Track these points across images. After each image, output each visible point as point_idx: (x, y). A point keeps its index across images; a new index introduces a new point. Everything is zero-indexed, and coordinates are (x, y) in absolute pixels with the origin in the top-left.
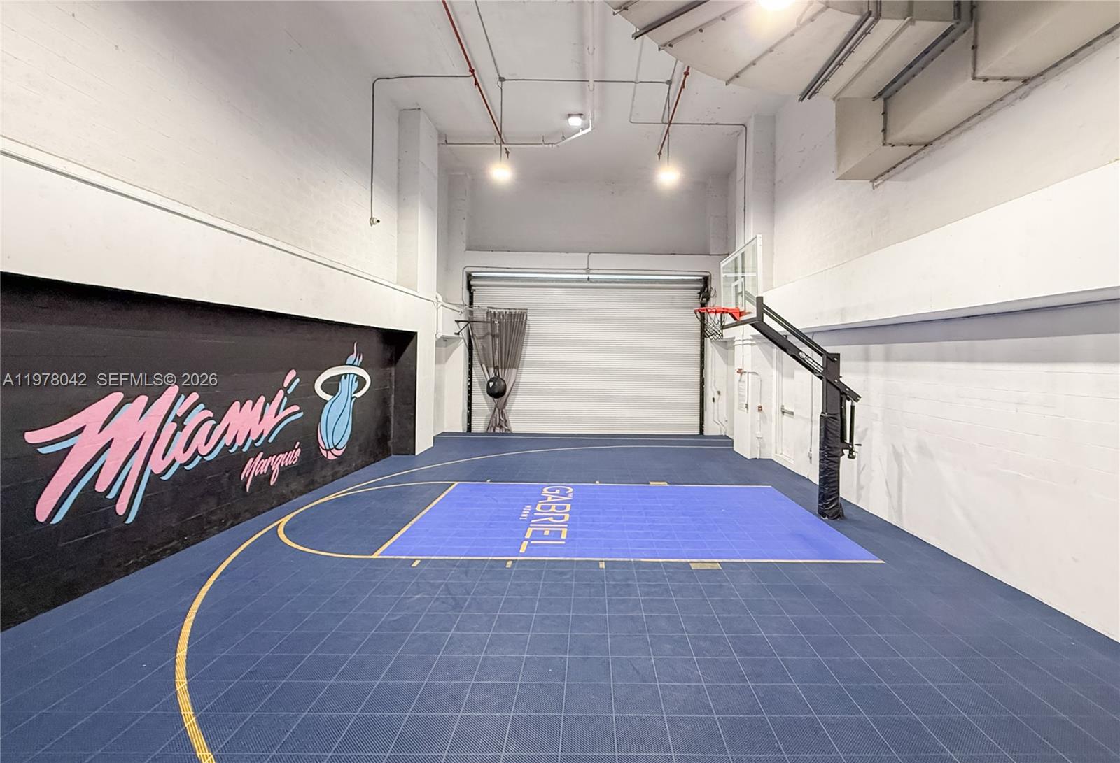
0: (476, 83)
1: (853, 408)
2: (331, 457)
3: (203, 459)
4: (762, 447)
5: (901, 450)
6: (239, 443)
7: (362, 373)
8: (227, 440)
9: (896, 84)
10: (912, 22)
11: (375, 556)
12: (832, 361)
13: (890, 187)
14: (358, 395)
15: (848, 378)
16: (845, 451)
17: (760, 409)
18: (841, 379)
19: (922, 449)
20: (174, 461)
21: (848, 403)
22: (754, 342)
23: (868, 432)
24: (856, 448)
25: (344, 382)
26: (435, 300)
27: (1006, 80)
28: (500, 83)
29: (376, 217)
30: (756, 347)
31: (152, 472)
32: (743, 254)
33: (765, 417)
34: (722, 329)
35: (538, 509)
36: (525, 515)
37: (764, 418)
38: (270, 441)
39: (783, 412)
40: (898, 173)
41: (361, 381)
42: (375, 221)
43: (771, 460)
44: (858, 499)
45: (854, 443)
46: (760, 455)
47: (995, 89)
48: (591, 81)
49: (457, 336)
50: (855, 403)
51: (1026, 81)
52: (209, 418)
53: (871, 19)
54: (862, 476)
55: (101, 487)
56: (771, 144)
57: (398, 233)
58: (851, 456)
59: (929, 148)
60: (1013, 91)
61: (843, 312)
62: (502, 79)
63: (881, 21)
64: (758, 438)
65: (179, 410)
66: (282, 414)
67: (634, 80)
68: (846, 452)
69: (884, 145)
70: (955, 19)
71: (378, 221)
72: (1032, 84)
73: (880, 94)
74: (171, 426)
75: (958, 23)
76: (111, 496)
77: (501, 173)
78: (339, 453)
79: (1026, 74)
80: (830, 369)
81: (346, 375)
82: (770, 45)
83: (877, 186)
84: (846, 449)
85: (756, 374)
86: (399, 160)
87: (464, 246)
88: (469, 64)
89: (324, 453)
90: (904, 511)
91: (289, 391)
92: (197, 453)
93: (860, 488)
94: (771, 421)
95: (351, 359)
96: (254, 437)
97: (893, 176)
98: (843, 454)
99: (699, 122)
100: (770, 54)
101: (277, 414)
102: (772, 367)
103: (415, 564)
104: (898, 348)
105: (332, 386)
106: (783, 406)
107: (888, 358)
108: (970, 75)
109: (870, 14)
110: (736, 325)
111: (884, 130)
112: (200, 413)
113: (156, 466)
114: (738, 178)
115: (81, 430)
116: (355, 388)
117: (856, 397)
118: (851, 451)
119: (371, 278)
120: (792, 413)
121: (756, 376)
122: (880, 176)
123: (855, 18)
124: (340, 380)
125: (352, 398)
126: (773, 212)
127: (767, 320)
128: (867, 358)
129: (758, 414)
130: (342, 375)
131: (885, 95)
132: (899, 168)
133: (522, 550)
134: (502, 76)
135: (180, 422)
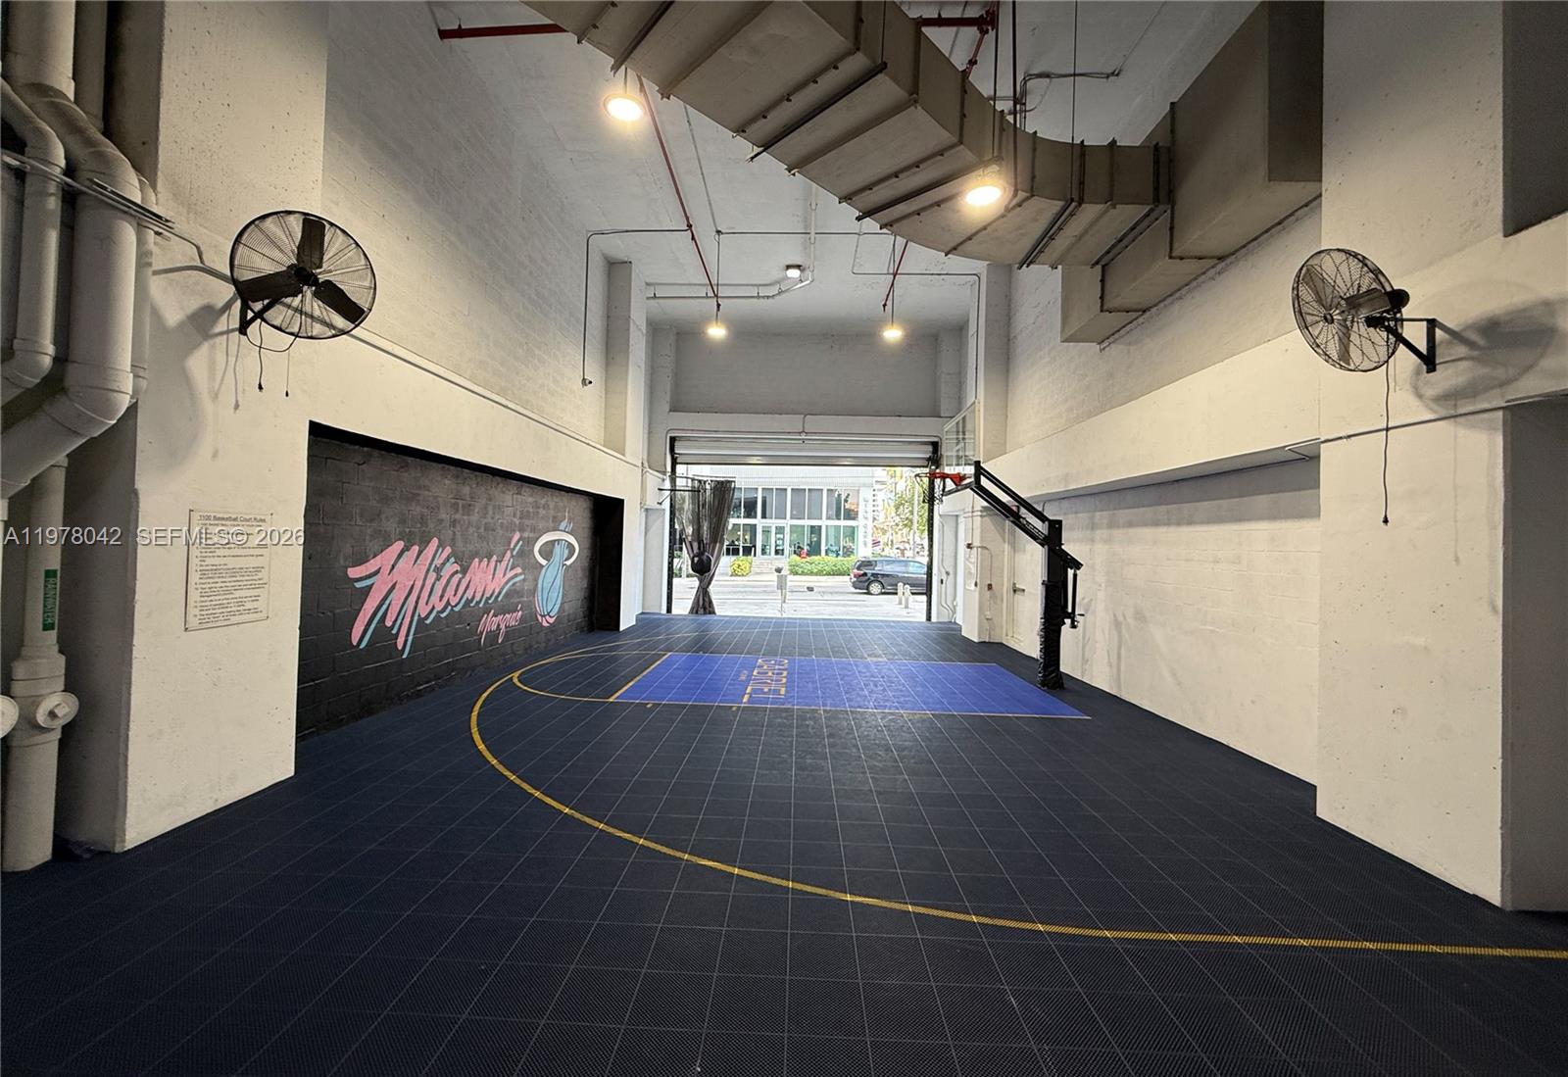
0: (693, 238)
1: (1075, 576)
2: (545, 624)
3: (452, 609)
4: (991, 629)
5: (1121, 619)
6: (477, 599)
7: (572, 540)
8: (469, 595)
9: (1111, 254)
10: (1114, 206)
11: (611, 700)
12: (1056, 527)
13: (1116, 350)
14: (568, 563)
15: (1070, 547)
16: (1066, 620)
17: (990, 587)
18: (1063, 547)
19: (1140, 616)
20: (433, 608)
21: (1071, 572)
22: (985, 514)
23: (1093, 603)
24: (1078, 618)
25: (557, 549)
26: (640, 465)
27: (1200, 259)
28: (717, 236)
29: (588, 378)
30: (987, 518)
31: (419, 615)
32: (964, 418)
33: (996, 597)
34: (942, 495)
35: (755, 673)
36: (743, 678)
37: (993, 597)
38: (499, 599)
39: (1015, 591)
40: (1122, 337)
41: (570, 547)
42: (587, 382)
43: (1002, 644)
44: (1083, 676)
45: (1077, 613)
46: (990, 638)
47: (1190, 267)
48: (813, 233)
49: (658, 506)
50: (1078, 572)
51: (1221, 258)
52: (457, 572)
53: (1074, 204)
54: (1087, 648)
55: (389, 623)
56: (1006, 296)
57: (606, 393)
58: (1074, 626)
59: (1148, 314)
60: (1213, 267)
61: (1066, 478)
62: (719, 232)
63: (1083, 206)
64: (988, 619)
65: (438, 562)
66: (509, 575)
67: (857, 231)
68: (1068, 621)
69: (1102, 311)
70: (1154, 203)
71: (590, 382)
72: (1228, 261)
73: (1097, 263)
74: (432, 576)
75: (1157, 206)
76: (394, 632)
77: (717, 332)
78: (551, 621)
79: (1219, 253)
80: (1052, 538)
81: (558, 540)
82: (984, 224)
83: (1104, 349)
84: (1068, 618)
85: (985, 548)
86: (608, 317)
87: (667, 407)
88: (687, 219)
89: (539, 618)
90: (1122, 681)
91: (515, 553)
92: (448, 603)
93: (1085, 661)
94: (1002, 600)
95: (563, 525)
96: (487, 595)
97: (1117, 339)
98: (1064, 623)
99: (928, 272)
100: (984, 232)
101: (505, 574)
102: (1004, 542)
103: (649, 706)
104: (1124, 514)
105: (548, 551)
106: (1014, 584)
107: (1111, 525)
108: (1167, 253)
109: (1072, 200)
110: (957, 491)
111: (1102, 298)
112: (452, 567)
113: (423, 611)
114: (970, 333)
115: (377, 572)
116: (565, 556)
117: (1077, 565)
118: (1073, 621)
119: (587, 441)
120: (1024, 590)
121: (986, 551)
122: (1105, 339)
123: (1061, 203)
124: (554, 545)
125: (563, 565)
126: (1008, 371)
127: (984, 482)
128: (1093, 527)
129: (988, 594)
130: (555, 541)
131: (1103, 263)
132: (1122, 332)
133: (745, 700)
134: (719, 229)
135: (438, 570)
